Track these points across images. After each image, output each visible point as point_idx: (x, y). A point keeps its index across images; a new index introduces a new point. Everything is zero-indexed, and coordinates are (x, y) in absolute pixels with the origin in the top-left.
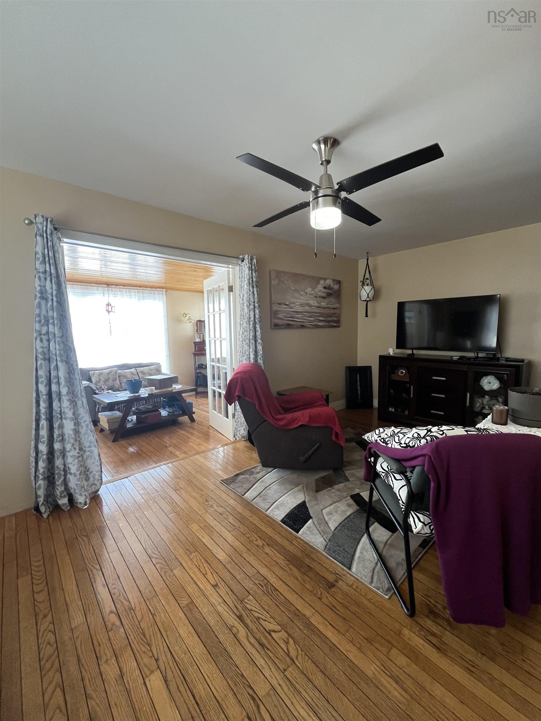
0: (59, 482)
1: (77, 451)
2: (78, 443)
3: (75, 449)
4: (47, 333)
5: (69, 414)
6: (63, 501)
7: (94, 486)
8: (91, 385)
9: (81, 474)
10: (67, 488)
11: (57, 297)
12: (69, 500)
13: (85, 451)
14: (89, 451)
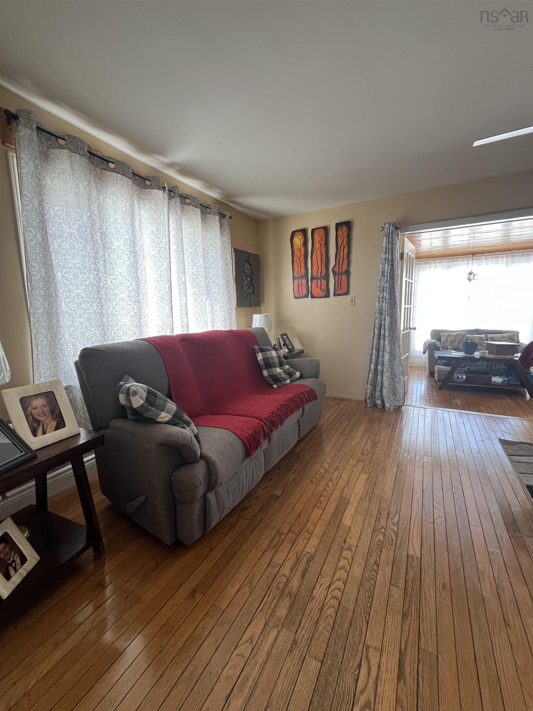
0: (378, 389)
1: (389, 374)
2: (390, 369)
3: (388, 372)
4: (383, 297)
5: (388, 349)
6: (379, 402)
7: (398, 402)
8: (436, 343)
9: (389, 389)
10: (381, 395)
11: (390, 274)
12: (382, 402)
13: (396, 377)
14: (399, 378)
